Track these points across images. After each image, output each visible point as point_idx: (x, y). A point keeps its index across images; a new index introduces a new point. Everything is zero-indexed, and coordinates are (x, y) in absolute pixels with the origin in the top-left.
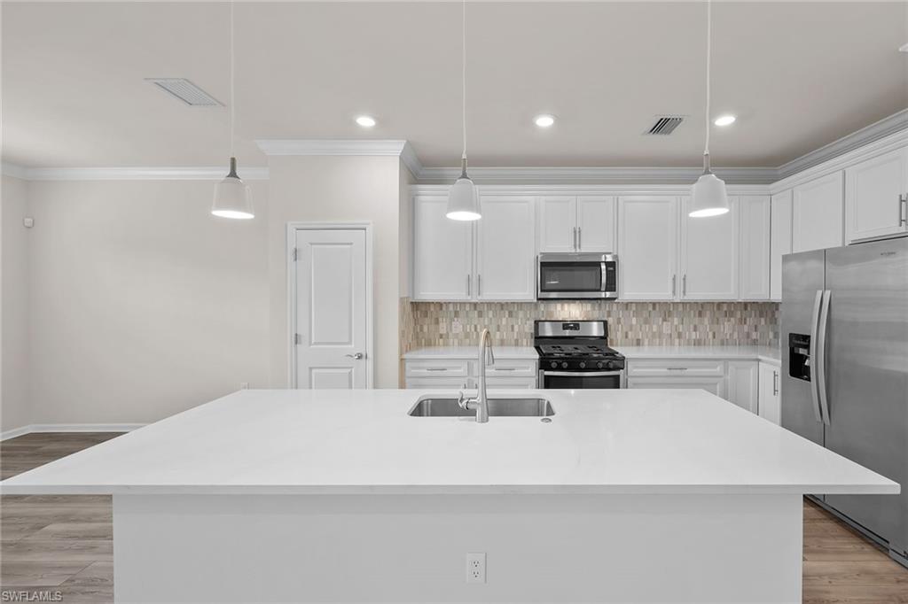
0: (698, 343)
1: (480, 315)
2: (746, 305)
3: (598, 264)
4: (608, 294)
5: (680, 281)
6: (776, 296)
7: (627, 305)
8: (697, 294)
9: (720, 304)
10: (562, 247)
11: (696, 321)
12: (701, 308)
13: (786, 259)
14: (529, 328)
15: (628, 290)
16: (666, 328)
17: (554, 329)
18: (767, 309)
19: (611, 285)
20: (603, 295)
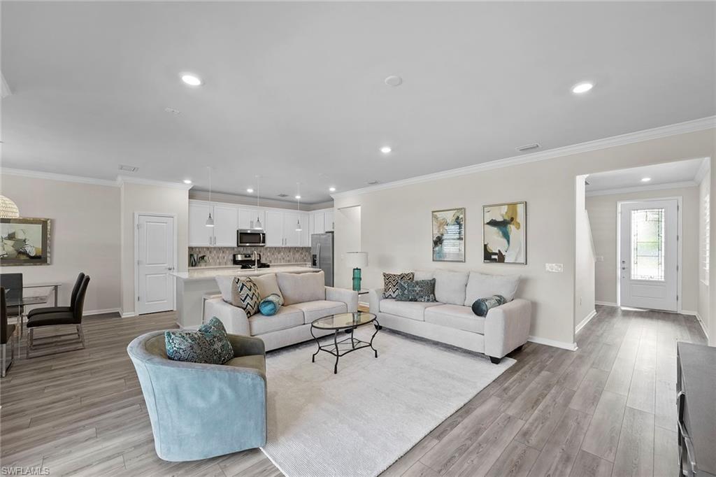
0: (289, 261)
1: (210, 252)
2: (302, 248)
3: (259, 234)
4: (263, 244)
5: (284, 240)
6: (310, 246)
7: (267, 248)
8: (289, 245)
9: (295, 248)
10: (248, 228)
11: (288, 254)
12: (290, 249)
13: (312, 235)
14: (231, 257)
15: (269, 243)
16: (279, 256)
17: (242, 257)
18: (308, 249)
19: (264, 242)
20: (261, 244)
